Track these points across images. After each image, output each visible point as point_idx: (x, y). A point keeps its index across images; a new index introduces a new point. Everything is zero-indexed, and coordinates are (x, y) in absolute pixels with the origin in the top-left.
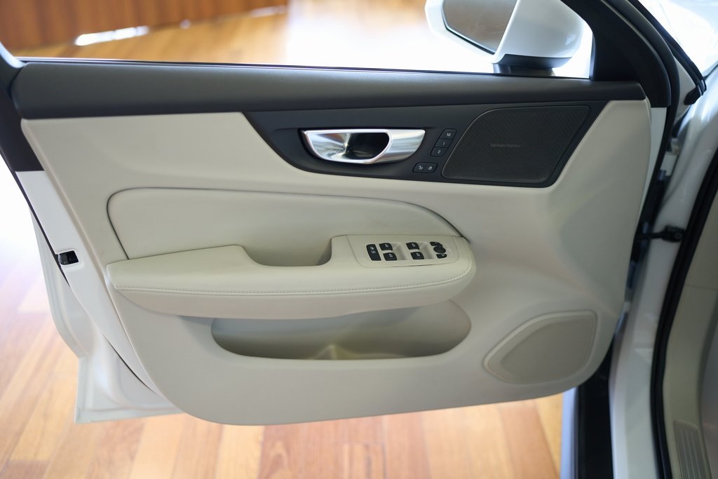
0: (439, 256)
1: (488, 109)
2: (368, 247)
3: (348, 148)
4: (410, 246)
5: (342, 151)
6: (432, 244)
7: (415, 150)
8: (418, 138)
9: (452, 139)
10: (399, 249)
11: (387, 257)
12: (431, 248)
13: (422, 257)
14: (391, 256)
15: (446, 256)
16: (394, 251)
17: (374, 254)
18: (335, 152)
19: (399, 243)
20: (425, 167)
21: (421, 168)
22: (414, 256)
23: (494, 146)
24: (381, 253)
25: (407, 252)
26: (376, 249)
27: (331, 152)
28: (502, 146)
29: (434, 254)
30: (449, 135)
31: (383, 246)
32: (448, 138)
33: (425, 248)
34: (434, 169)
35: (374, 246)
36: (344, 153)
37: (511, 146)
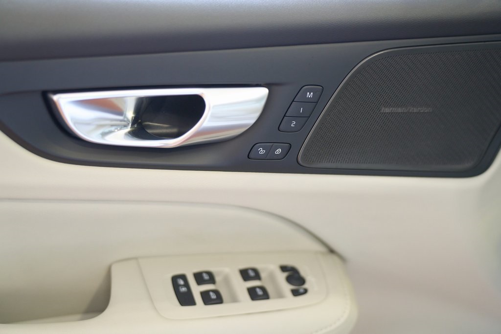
0: (296, 293)
1: (377, 50)
2: (175, 279)
3: (135, 121)
4: (245, 274)
5: (125, 126)
6: (284, 269)
7: (252, 121)
8: (258, 100)
9: (315, 102)
10: (227, 280)
11: (207, 298)
12: (282, 277)
13: (266, 296)
14: (213, 296)
15: (306, 291)
16: (219, 286)
17: (184, 293)
18: (113, 129)
19: (227, 270)
20: (270, 150)
21: (262, 151)
22: (253, 294)
23: (387, 110)
24: (197, 290)
25: (242, 287)
26: (187, 284)
27: (107, 130)
28: (400, 110)
29: (287, 288)
30: (310, 95)
31: (199, 278)
32: (309, 101)
33: (272, 276)
34: (286, 154)
35: (183, 277)
36: (129, 129)
37: (415, 110)
